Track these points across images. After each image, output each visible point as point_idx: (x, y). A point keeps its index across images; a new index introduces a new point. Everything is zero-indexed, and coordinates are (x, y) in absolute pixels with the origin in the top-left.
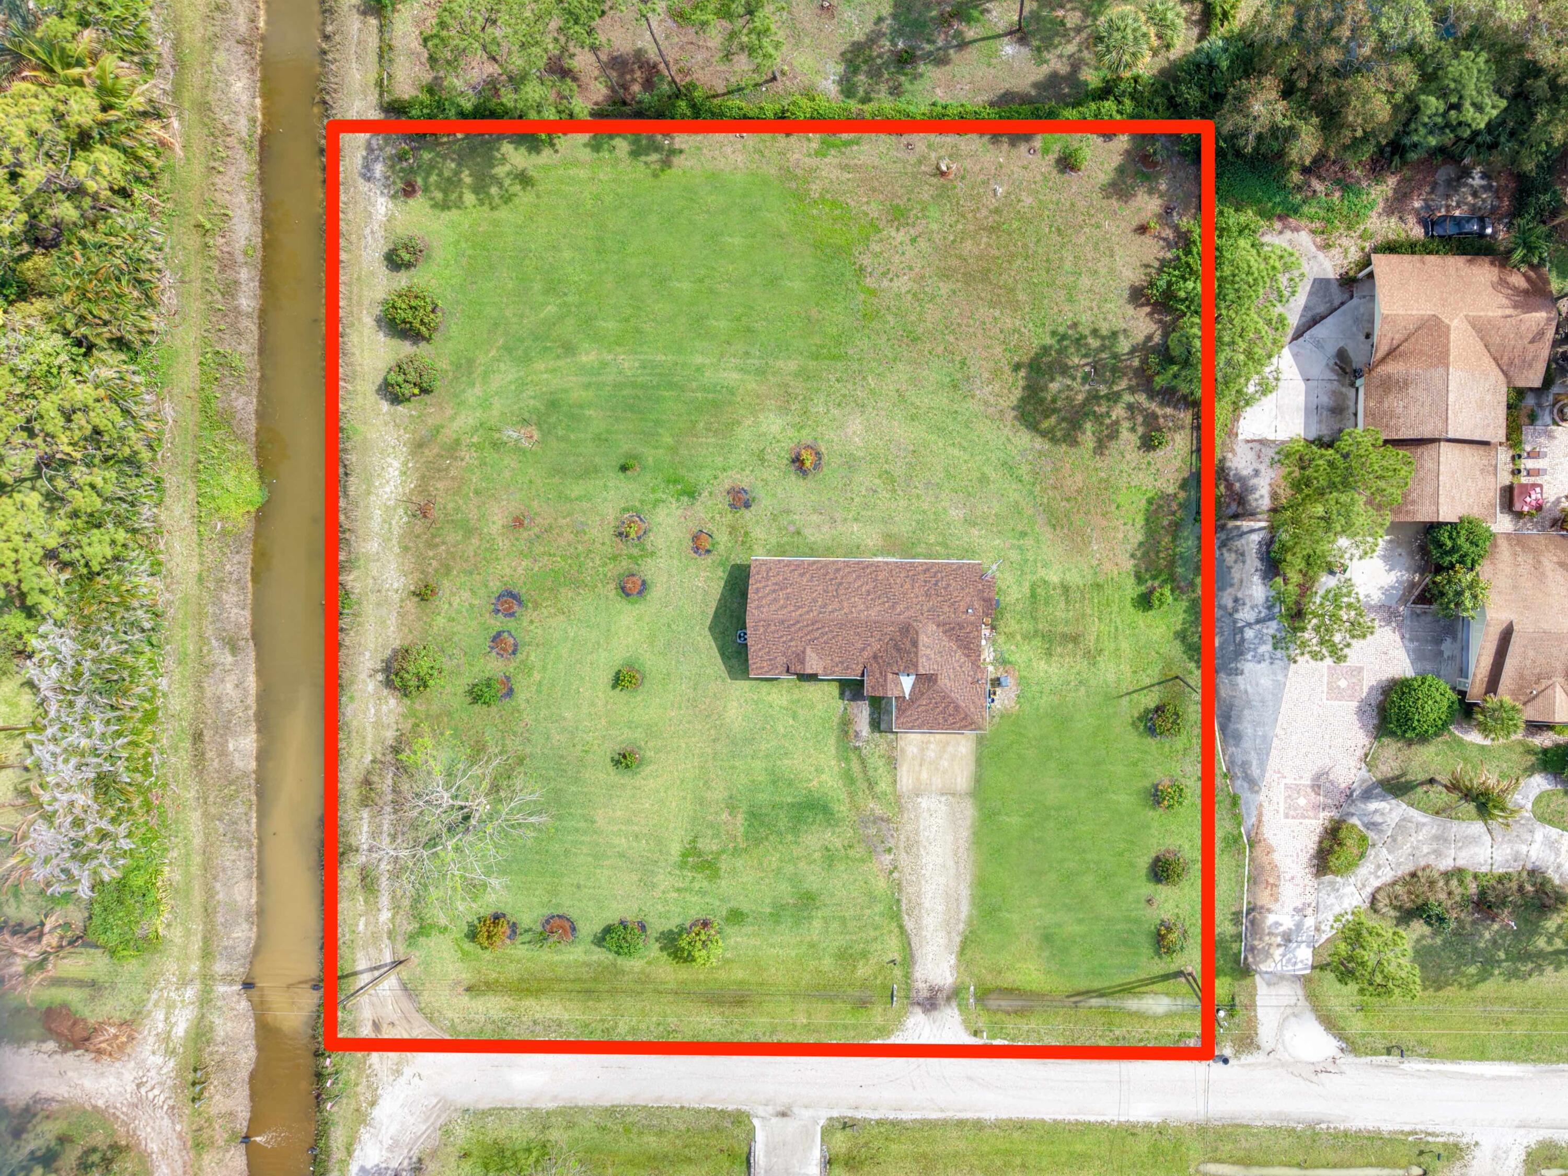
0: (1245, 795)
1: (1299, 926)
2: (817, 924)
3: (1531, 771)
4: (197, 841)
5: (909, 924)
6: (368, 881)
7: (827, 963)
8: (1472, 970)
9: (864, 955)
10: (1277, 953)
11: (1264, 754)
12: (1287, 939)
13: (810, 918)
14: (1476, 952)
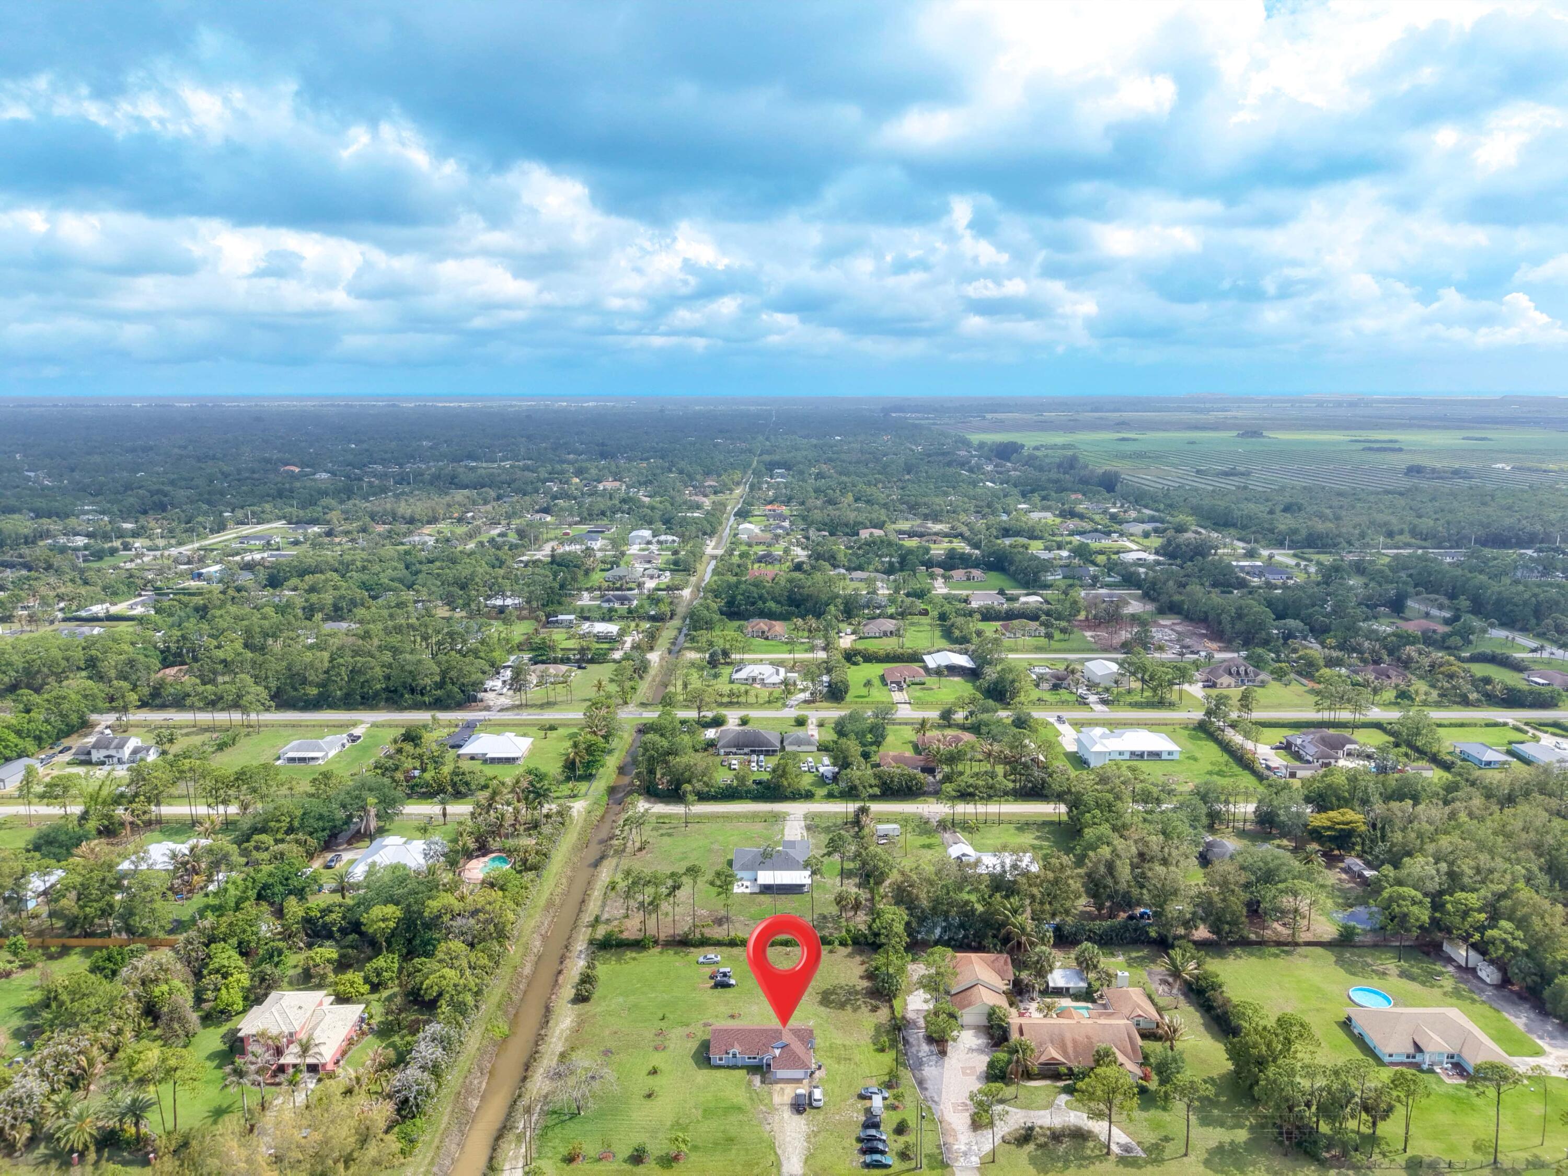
0: (933, 1106)
1: (970, 1149)
2: (734, 1152)
3: (1060, 1093)
4: (443, 1126)
5: (779, 1152)
6: (528, 1110)
7: (739, 1168)
8: (1060, 1165)
9: (757, 1164)
10: (962, 1159)
11: (940, 1093)
12: (965, 1154)
13: (730, 1150)
14: (1059, 1157)
